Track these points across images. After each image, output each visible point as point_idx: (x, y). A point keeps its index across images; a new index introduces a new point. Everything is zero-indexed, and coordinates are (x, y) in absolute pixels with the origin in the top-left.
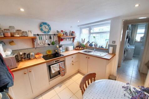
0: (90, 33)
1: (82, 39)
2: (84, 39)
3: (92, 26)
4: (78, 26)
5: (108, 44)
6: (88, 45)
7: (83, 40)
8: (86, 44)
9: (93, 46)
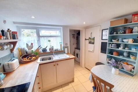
0: (39, 36)
1: (27, 45)
2: (32, 44)
3: (40, 28)
4: (14, 23)
5: (62, 46)
6: (41, 50)
7: (30, 45)
8: (38, 49)
9: (48, 51)
